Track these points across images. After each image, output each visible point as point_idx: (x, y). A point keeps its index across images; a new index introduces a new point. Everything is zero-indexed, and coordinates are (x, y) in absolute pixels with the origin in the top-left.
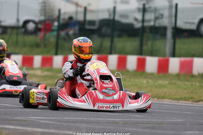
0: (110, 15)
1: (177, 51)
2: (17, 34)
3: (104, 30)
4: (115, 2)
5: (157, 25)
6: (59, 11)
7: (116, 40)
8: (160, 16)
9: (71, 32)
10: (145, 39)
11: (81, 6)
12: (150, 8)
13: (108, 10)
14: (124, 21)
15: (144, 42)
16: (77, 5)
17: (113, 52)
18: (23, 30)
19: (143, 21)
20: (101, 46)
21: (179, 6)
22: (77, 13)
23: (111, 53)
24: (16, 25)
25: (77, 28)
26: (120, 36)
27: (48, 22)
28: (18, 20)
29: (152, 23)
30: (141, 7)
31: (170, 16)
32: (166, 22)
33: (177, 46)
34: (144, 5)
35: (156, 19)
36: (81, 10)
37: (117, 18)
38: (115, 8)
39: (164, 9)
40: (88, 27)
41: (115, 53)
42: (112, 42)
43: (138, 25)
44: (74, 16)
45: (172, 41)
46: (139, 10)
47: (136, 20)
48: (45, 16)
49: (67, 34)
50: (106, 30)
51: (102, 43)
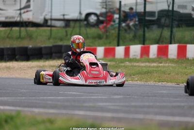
0: (169, 6)
2: (80, 27)
3: (163, 20)
6: (120, 2)
7: (175, 30)
9: (131, 24)
13: (167, 1)
14: (182, 11)
17: (173, 42)
18: (85, 23)
20: (161, 36)
22: (136, 4)
23: (171, 43)
24: (79, 18)
25: (137, 19)
26: (178, 26)
27: (109, 14)
28: (80, 13)
37: (175, 9)
40: (147, 18)
41: (175, 43)
42: (172, 32)
44: (134, 7)
48: (106, 8)
49: (128, 26)
50: (165, 20)
51: (162, 33)
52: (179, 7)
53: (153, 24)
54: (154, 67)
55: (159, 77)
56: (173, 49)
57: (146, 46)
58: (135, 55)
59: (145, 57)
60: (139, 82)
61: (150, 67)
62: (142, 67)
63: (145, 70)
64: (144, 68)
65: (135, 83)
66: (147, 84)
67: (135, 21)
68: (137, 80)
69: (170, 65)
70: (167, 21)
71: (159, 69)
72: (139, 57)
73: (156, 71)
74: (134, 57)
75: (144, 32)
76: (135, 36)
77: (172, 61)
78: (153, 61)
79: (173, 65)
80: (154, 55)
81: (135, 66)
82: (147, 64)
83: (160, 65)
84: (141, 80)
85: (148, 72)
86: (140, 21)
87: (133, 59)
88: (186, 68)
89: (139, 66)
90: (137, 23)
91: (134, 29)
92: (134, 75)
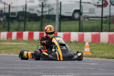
0: (24, 9)
1: (62, 29)
3: (20, 17)
4: (26, 2)
5: (50, 14)
7: (27, 23)
8: (52, 9)
9: (2, 19)
10: (43, 22)
11: (7, 5)
12: (46, 4)
13: (23, 6)
14: (31, 12)
15: (43, 24)
16: (5, 4)
17: (26, 30)
19: (42, 12)
20: (19, 27)
21: (62, 3)
22: (5, 8)
23: (24, 31)
25: (5, 17)
26: (29, 21)
29: (47, 13)
30: (41, 4)
31: (57, 9)
32: (55, 12)
33: (62, 26)
34: (42, 3)
35: (50, 10)
36: (7, 6)
37: (27, 11)
38: (26, 5)
39: (54, 5)
40: (11, 16)
41: (27, 31)
42: (25, 24)
43: (39, 14)
44: (3, 10)
45: (59, 23)
46: (40, 6)
47: (38, 11)
50: (22, 17)
51: (19, 25)
52: (30, 9)
53: (14, 20)
54: (14, 45)
55: (17, 51)
56: (26, 34)
57: (10, 32)
58: (3, 38)
59: (9, 39)
60: (5, 54)
61: (12, 45)
62: (7, 45)
63: (9, 47)
64: (8, 46)
65: (3, 54)
66: (9, 55)
67: (4, 18)
68: (4, 53)
69: (24, 44)
70: (23, 18)
71: (17, 46)
72: (6, 39)
73: (15, 47)
74: (3, 39)
75: (9, 24)
76: (4, 27)
77: (25, 41)
78: (14, 41)
79: (26, 44)
80: (15, 38)
81: (3, 45)
82: (11, 43)
83: (18, 44)
84: (6, 53)
85: (11, 48)
86: (7, 18)
87: (2, 40)
88: (33, 46)
89: (5, 45)
90: (5, 19)
91: (3, 22)
92: (2, 50)
